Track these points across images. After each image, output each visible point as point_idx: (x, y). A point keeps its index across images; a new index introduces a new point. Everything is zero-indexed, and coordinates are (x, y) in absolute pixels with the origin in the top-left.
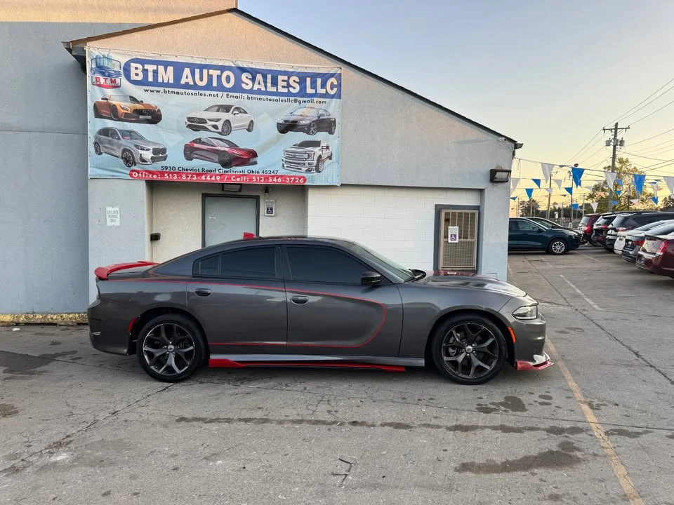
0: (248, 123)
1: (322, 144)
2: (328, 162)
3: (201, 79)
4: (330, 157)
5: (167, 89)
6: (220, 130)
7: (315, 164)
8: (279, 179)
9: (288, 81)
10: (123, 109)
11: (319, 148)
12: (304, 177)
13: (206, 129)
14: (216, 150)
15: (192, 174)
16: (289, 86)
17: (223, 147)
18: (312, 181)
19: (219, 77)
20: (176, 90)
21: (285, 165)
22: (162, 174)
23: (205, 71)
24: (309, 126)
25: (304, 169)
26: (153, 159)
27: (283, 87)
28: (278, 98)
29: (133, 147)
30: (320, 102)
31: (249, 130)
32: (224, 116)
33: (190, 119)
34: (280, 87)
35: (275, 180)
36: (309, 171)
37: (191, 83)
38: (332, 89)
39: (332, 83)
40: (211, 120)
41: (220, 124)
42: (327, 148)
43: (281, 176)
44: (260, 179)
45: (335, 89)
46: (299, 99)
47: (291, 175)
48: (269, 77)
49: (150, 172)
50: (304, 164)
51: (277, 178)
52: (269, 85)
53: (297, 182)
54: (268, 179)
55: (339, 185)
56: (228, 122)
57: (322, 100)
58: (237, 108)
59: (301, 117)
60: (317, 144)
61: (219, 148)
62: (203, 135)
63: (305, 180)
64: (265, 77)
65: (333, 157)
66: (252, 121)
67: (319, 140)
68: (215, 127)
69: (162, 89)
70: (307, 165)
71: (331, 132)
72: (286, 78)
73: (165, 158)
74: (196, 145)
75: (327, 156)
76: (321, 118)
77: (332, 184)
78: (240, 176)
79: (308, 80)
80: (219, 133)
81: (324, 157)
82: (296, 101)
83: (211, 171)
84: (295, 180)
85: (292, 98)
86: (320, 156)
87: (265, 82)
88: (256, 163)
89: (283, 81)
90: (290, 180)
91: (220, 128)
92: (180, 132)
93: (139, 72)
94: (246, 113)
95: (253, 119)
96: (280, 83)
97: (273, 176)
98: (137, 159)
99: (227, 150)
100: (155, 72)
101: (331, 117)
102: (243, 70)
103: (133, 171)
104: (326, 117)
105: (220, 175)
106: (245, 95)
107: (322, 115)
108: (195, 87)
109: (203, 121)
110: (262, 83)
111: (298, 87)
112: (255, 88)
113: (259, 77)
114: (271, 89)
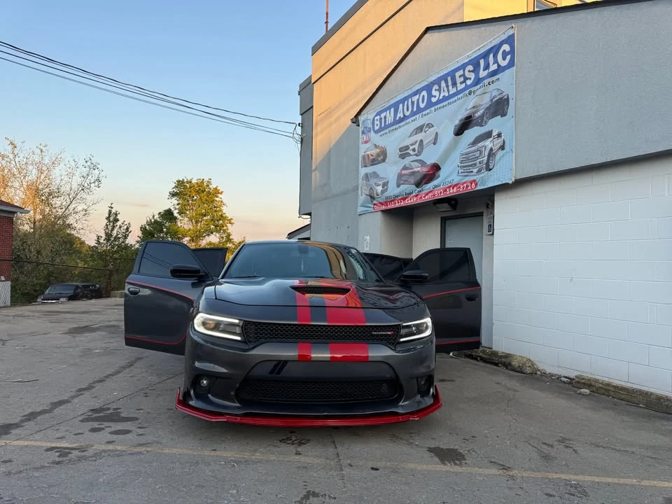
0: (433, 136)
1: (495, 133)
2: (501, 153)
3: (408, 110)
4: (502, 148)
5: (390, 129)
6: (416, 152)
7: (485, 162)
8: (455, 189)
9: (463, 75)
10: (372, 156)
11: (491, 139)
12: (474, 181)
13: (409, 155)
14: (414, 172)
15: (400, 199)
16: (466, 79)
17: (418, 168)
18: (483, 183)
19: (418, 100)
20: (394, 127)
21: (460, 171)
22: (386, 203)
23: (410, 100)
24: (482, 116)
25: (475, 170)
26: (383, 192)
27: (461, 83)
28: (456, 98)
29: (374, 185)
30: (493, 82)
31: (434, 144)
32: (419, 137)
33: (401, 150)
34: (458, 85)
35: (451, 191)
36: (479, 171)
37: (402, 116)
38: (504, 59)
39: (504, 51)
40: (412, 145)
41: (416, 146)
42: (499, 135)
43: (456, 185)
44: (441, 193)
45: (509, 57)
46: (472, 89)
47: (464, 181)
48: (449, 78)
49: (381, 204)
50: (475, 164)
51: (453, 189)
52: (450, 88)
53: (469, 188)
54: (446, 191)
55: (510, 182)
56: (421, 141)
57: (494, 78)
58: (428, 124)
59: (474, 110)
60: (488, 135)
61: (416, 170)
62: (407, 161)
63: (476, 185)
64: (446, 82)
65: (507, 147)
66: (437, 133)
67: (490, 129)
68: (414, 150)
69: (387, 131)
70: (478, 165)
71: (504, 115)
72: (461, 72)
73: (386, 190)
74: (403, 172)
75: (499, 145)
76: (494, 100)
77: (503, 182)
78: (427, 194)
79: (482, 62)
80: (416, 155)
81: (495, 148)
82: (470, 93)
83: (410, 194)
84: (467, 186)
85: (467, 92)
86: (491, 149)
87: (447, 86)
88: (439, 176)
89: (460, 77)
90: (463, 188)
91: (416, 149)
92: (395, 163)
93: (378, 122)
94: (433, 126)
95: (437, 130)
96: (459, 80)
97: (449, 187)
98: (375, 196)
99: (419, 169)
100: (385, 118)
101: (503, 94)
102: (433, 83)
103: (375, 204)
104: (498, 98)
105: (416, 196)
106: (433, 109)
107: (495, 97)
108: (405, 118)
109: (407, 148)
110: (446, 89)
111: (472, 76)
112: (441, 98)
113: (443, 84)
114: (453, 91)
